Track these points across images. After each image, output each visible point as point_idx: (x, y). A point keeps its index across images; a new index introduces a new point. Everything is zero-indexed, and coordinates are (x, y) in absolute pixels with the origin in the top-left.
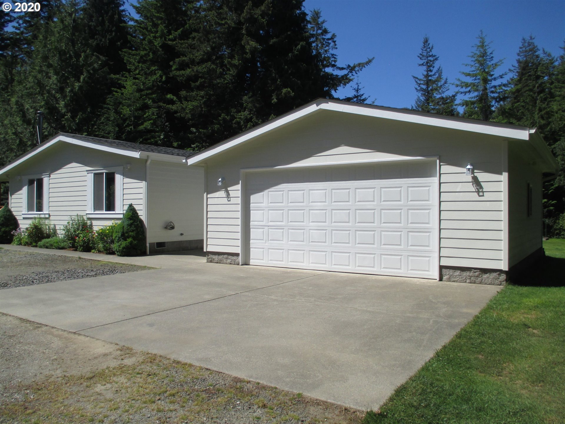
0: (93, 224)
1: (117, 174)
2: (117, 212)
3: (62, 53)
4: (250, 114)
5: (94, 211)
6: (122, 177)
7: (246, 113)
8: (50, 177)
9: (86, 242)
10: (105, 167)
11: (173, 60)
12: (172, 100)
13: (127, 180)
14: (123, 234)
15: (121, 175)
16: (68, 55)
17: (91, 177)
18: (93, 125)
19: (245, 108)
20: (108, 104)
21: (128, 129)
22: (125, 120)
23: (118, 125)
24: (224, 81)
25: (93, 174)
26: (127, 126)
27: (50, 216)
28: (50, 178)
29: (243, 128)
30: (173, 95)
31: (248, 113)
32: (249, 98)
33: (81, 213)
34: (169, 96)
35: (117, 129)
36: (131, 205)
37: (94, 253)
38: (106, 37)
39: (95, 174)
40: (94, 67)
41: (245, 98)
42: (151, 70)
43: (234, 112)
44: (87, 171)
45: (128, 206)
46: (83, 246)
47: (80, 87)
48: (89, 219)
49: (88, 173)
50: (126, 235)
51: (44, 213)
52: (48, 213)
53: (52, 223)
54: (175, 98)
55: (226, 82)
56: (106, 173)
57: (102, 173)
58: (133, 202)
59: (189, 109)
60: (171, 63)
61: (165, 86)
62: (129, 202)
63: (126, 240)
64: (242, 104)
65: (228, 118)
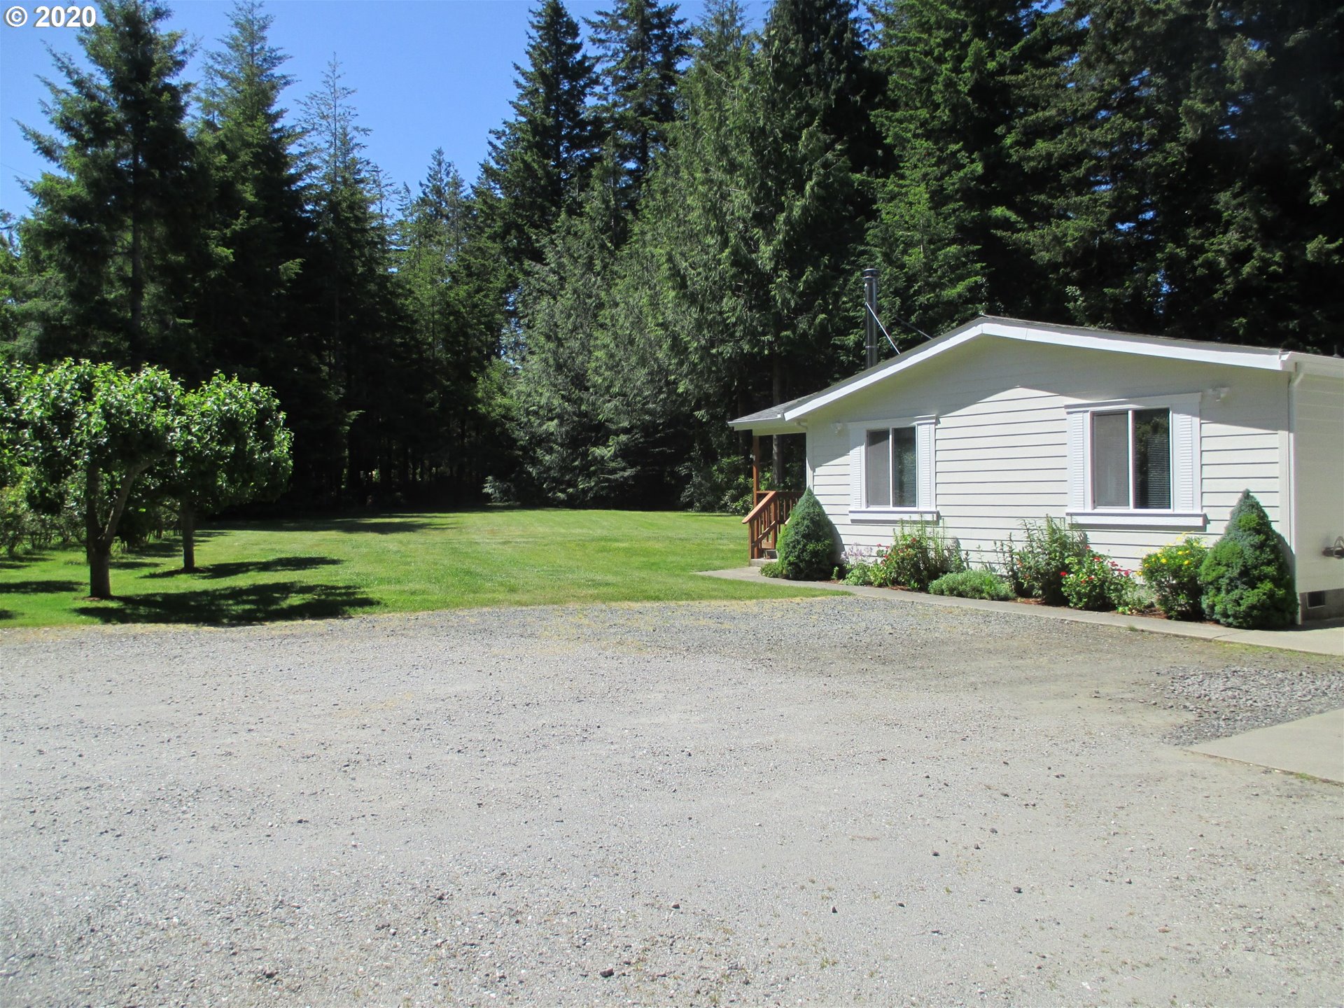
0: (1090, 540)
1: (1179, 413)
2: (1177, 512)
3: (757, 135)
4: (1243, 239)
5: (1095, 508)
6: (1197, 420)
7: (1233, 236)
8: (937, 422)
9: (1095, 587)
10: (1131, 397)
11: (1007, 120)
12: (1007, 220)
13: (1212, 428)
14: (1245, 573)
15: (1194, 415)
16: (770, 139)
17: (1083, 422)
18: (837, 296)
19: (1228, 223)
20: (868, 244)
21: (922, 299)
22: (911, 279)
23: (896, 293)
24: (1166, 159)
25: (1088, 416)
26: (918, 293)
27: (939, 517)
28: (939, 426)
29: (1228, 276)
30: (1009, 208)
31: (1237, 236)
32: (1235, 196)
33: (1053, 513)
34: (999, 211)
35: (898, 301)
36: (1247, 495)
37: (1124, 613)
38: (829, 86)
39: (1094, 414)
40: (827, 160)
41: (1224, 197)
42: (948, 152)
43: (1194, 237)
44: (1067, 407)
45: (1240, 495)
46: (1088, 595)
47: (805, 209)
48: (1074, 526)
49: (1068, 413)
50: (1256, 573)
51: (921, 509)
52: (933, 509)
53: (951, 533)
54: (1013, 217)
55: (1170, 160)
56: (1137, 414)
57: (1125, 413)
58: (1252, 486)
59: (1074, 240)
60: (1000, 130)
61: (983, 187)
62: (1242, 486)
63: (1254, 587)
64: (1219, 214)
65: (1182, 252)
